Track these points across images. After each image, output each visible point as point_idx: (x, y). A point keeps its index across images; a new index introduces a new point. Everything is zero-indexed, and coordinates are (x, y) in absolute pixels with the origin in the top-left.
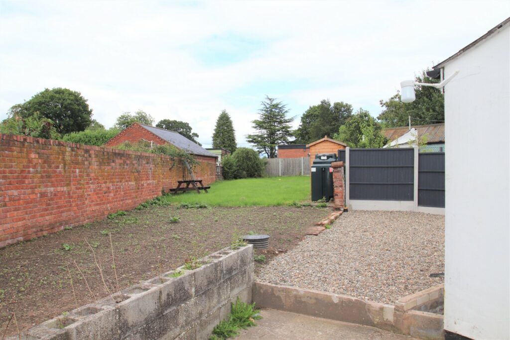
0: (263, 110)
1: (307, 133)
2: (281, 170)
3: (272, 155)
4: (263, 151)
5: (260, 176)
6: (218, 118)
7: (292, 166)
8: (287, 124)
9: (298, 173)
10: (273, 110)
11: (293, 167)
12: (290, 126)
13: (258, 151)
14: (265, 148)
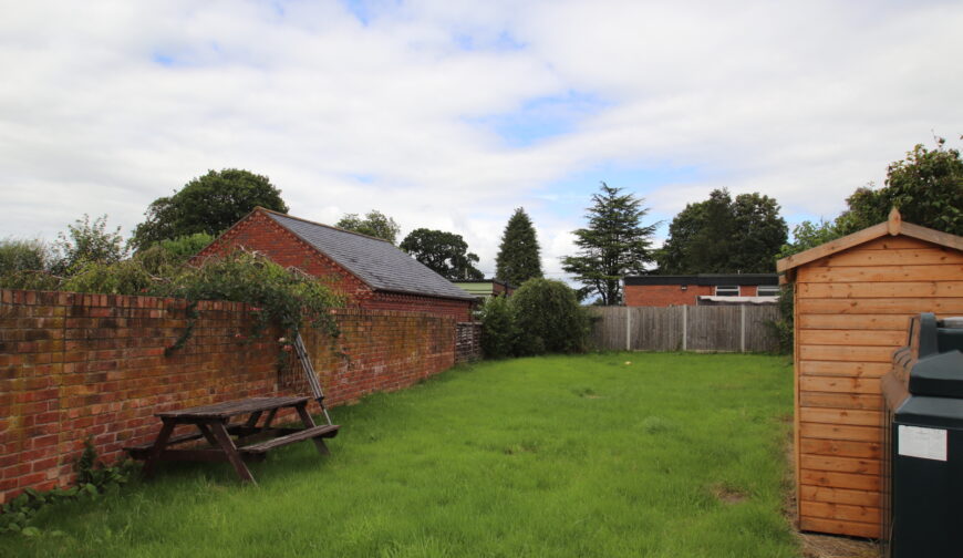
0: (595, 210)
1: (680, 256)
2: (632, 338)
3: (612, 299)
4: (594, 289)
5: (577, 350)
6: (507, 224)
7: (658, 327)
8: (643, 237)
9: (672, 344)
10: (616, 210)
11: (661, 330)
12: (648, 241)
13: (585, 289)
14: (598, 283)
